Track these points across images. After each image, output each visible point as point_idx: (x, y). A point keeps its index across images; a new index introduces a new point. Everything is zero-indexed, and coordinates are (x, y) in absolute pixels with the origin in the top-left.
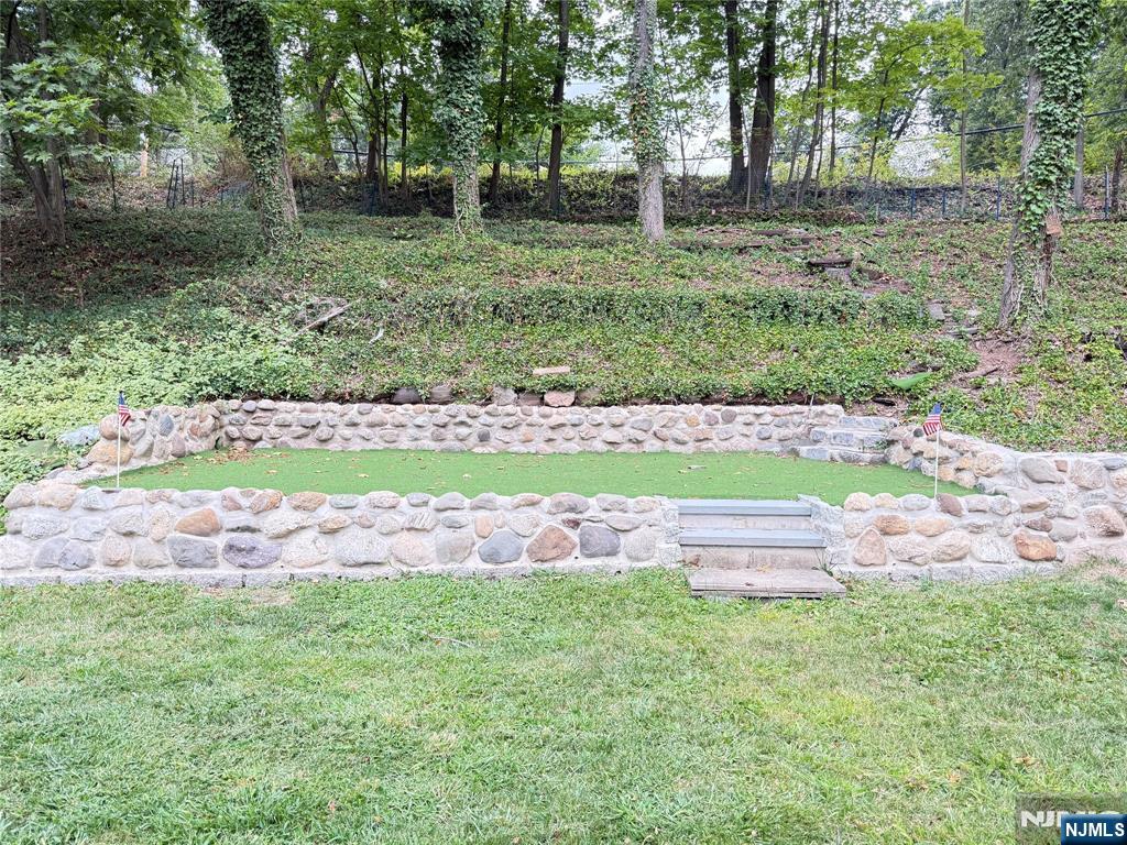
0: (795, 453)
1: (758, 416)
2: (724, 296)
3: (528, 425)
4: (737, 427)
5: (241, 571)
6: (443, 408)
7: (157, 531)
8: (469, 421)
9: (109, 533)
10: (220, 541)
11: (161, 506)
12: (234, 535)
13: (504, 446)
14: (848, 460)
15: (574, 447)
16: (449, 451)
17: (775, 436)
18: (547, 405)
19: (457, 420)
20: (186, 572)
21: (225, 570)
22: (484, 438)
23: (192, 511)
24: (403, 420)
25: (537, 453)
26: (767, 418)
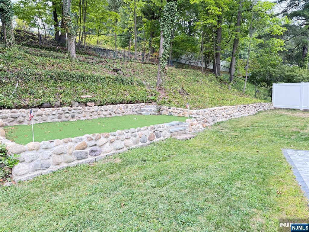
0: (141, 114)
1: (132, 106)
3: (85, 112)
4: (129, 109)
5: (94, 158)
6: (60, 108)
7: (71, 151)
8: (69, 112)
12: (92, 147)
13: (78, 118)
14: (153, 114)
15: (97, 117)
16: (64, 121)
17: (135, 111)
18: (88, 106)
19: (66, 112)
20: (80, 161)
21: (90, 158)
22: (73, 117)
23: (79, 143)
24: (49, 113)
25: (88, 120)
26: (134, 107)
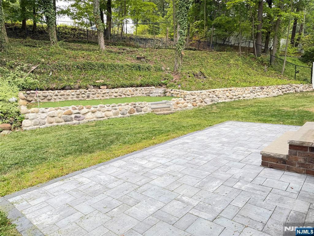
0: (149, 96)
1: (141, 89)
2: (127, 65)
3: (98, 93)
4: (138, 92)
5: (78, 121)
6: (78, 90)
7: (60, 115)
8: (85, 93)
9: (48, 117)
10: (73, 116)
11: (59, 110)
12: (76, 114)
13: (93, 98)
14: (159, 96)
15: (108, 97)
16: (81, 100)
17: (145, 93)
18: (101, 89)
19: (82, 93)
20: (67, 123)
21: (74, 122)
22: (88, 97)
23: (66, 111)
24: (69, 94)
25: (101, 99)
26: (143, 90)
